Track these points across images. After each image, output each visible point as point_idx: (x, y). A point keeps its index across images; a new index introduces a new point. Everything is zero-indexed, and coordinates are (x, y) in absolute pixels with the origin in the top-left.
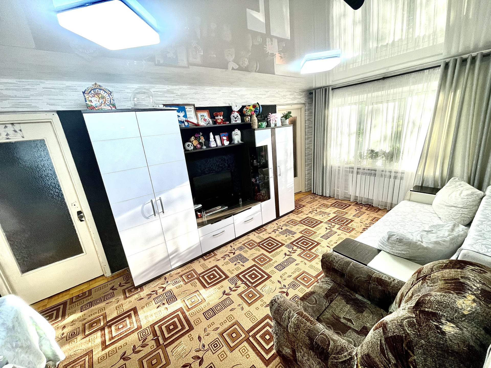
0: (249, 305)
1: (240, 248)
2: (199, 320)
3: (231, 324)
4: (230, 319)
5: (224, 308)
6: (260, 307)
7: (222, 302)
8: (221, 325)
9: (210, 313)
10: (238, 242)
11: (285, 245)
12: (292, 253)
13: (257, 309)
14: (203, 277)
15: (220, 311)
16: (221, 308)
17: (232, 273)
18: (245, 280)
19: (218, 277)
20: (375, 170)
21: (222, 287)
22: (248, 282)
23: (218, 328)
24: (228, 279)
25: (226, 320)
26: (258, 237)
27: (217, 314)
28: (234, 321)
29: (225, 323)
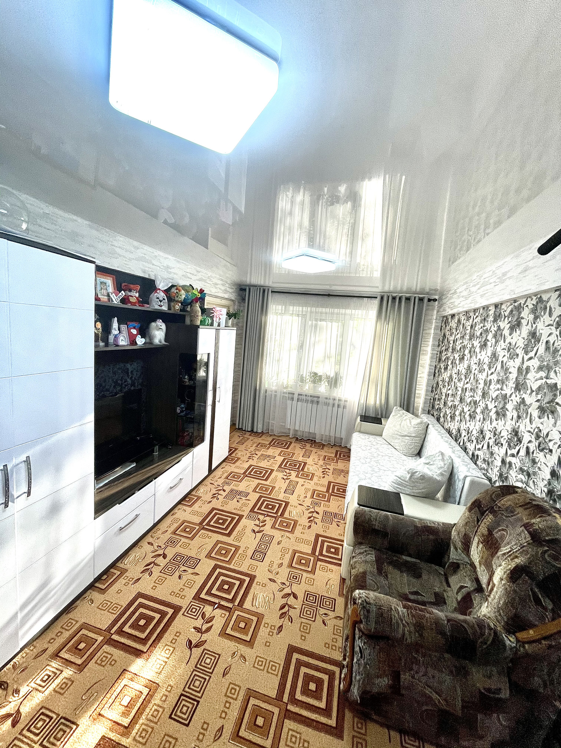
0: (250, 643)
1: (171, 542)
2: (170, 740)
3: (240, 702)
4: (234, 694)
5: (207, 678)
6: (270, 639)
7: (196, 667)
8: (224, 718)
9: (186, 706)
10: (160, 532)
11: (244, 517)
12: (262, 526)
13: (267, 644)
14: (120, 632)
15: (202, 689)
16: (203, 680)
17: (183, 597)
18: (216, 600)
19: (157, 616)
20: (319, 397)
21: (178, 634)
22: (223, 603)
23: (221, 729)
24: (181, 612)
25: (226, 702)
26: (194, 513)
27: (201, 700)
28: (242, 693)
29: (228, 708)
